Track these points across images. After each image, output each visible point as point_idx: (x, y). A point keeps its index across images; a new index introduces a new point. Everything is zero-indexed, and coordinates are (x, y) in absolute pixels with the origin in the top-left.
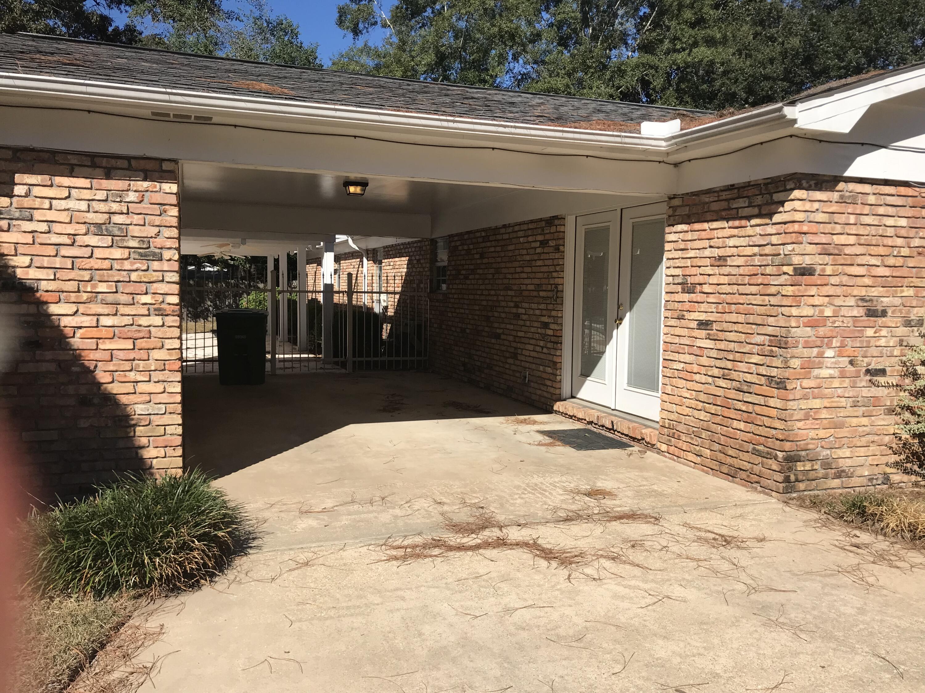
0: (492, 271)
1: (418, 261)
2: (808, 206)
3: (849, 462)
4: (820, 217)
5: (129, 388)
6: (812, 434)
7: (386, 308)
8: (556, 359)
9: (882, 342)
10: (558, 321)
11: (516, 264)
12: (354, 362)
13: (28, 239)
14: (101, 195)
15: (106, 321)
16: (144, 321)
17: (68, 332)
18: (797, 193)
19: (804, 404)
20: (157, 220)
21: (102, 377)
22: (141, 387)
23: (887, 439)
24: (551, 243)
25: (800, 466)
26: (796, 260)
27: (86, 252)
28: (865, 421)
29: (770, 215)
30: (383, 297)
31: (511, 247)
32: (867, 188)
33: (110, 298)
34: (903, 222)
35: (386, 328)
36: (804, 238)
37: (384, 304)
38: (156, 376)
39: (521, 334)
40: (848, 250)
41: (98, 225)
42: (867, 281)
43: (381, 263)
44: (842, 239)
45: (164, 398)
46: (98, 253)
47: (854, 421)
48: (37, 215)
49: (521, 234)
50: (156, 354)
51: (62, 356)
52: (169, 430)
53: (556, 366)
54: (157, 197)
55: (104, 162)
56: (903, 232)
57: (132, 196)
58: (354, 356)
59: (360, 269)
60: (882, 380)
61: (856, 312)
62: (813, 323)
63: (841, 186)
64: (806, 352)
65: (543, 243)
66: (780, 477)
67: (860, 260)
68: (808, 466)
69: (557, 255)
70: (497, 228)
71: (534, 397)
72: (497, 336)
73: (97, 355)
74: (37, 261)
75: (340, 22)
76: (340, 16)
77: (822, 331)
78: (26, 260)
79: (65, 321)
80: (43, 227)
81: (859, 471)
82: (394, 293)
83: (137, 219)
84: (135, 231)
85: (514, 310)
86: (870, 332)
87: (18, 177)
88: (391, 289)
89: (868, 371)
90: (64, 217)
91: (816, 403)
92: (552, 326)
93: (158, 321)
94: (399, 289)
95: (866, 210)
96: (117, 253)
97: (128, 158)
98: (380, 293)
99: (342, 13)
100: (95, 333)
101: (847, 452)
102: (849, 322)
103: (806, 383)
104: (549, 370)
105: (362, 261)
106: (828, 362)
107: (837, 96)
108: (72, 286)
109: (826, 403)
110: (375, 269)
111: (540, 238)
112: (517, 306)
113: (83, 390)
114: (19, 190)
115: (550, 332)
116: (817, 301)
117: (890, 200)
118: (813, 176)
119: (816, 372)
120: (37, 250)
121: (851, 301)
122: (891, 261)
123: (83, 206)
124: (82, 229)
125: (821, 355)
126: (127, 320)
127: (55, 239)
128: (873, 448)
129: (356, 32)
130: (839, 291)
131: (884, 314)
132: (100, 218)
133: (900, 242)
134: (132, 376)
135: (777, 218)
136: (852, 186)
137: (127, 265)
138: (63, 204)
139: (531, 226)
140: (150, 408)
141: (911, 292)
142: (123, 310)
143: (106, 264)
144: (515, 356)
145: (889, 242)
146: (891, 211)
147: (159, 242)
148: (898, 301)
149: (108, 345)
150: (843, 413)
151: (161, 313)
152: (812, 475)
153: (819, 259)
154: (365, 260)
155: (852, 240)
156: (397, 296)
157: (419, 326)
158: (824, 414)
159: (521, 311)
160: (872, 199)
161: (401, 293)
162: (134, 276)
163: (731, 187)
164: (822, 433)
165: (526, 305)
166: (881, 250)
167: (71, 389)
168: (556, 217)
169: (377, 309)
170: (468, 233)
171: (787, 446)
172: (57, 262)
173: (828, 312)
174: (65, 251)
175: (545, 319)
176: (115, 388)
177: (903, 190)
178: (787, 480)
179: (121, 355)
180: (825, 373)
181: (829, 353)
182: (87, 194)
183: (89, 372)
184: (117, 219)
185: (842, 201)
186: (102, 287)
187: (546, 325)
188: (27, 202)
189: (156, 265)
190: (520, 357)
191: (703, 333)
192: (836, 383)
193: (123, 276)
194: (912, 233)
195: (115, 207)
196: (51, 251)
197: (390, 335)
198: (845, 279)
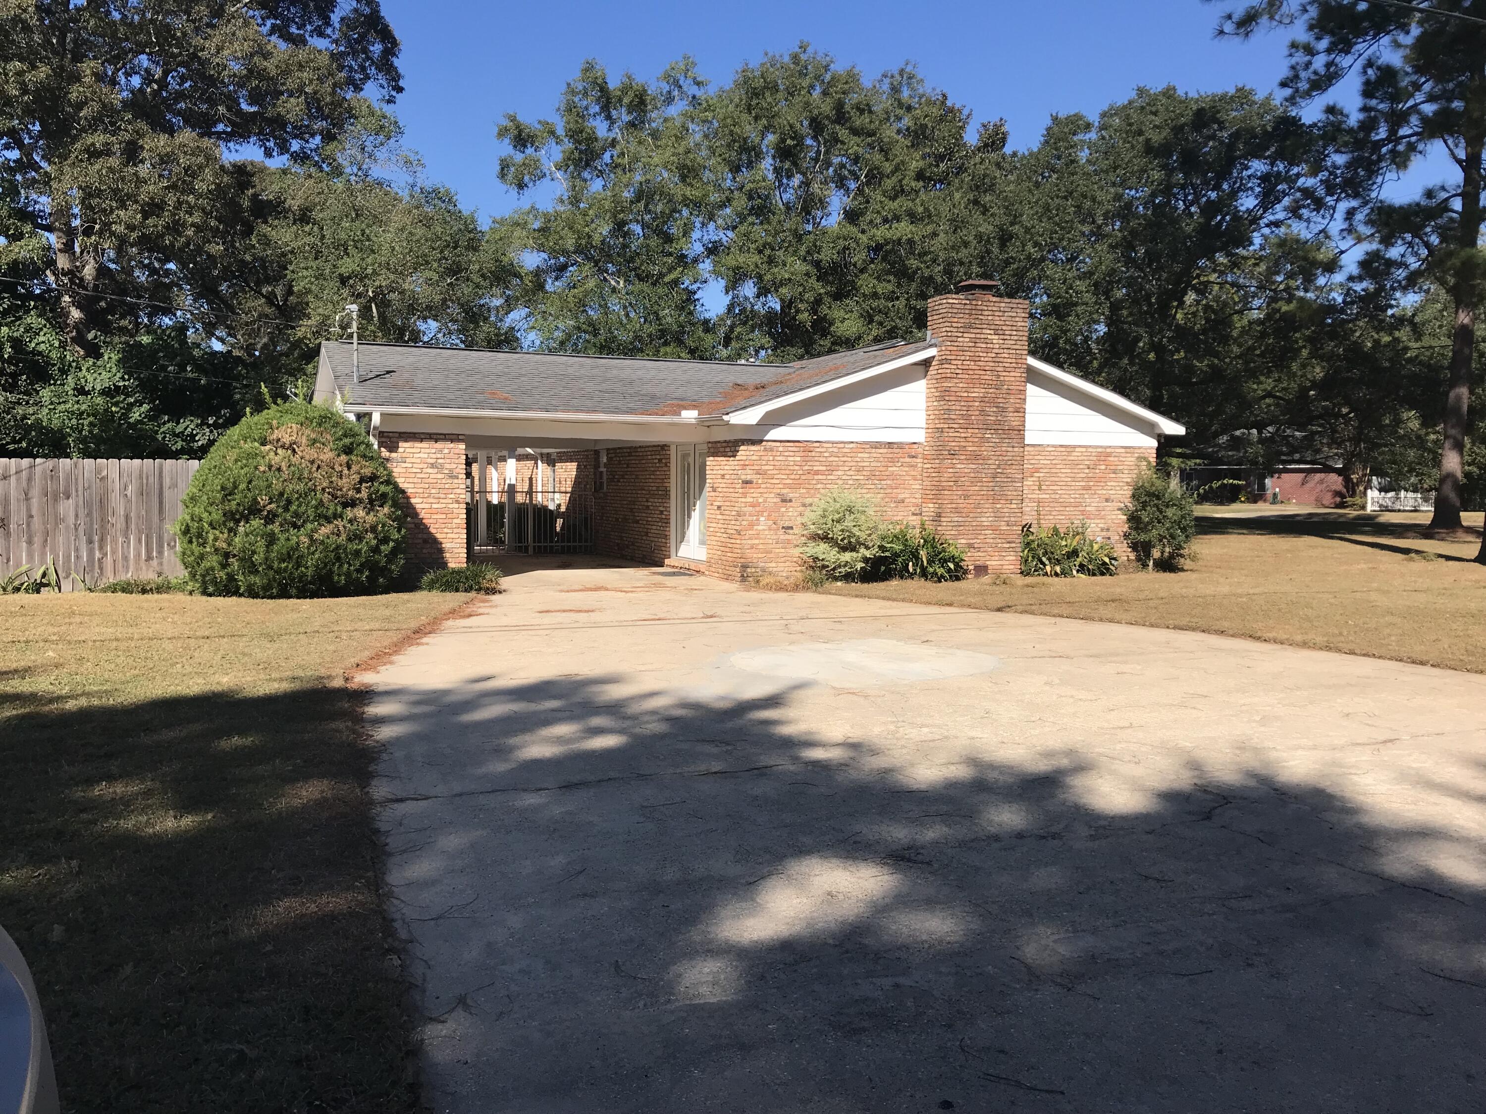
0: (634, 477)
1: (585, 466)
2: (748, 453)
3: (775, 569)
4: (754, 458)
5: (444, 536)
6: (755, 556)
7: (559, 506)
8: (667, 533)
9: (790, 514)
10: (668, 509)
11: (646, 473)
12: (534, 547)
13: (404, 470)
14: (434, 451)
15: (434, 506)
16: (451, 506)
17: (419, 511)
18: (742, 448)
19: (750, 542)
20: (457, 461)
21: (432, 530)
22: (449, 536)
23: (795, 559)
24: (664, 461)
25: (749, 570)
26: (743, 477)
27: (427, 476)
28: (783, 550)
29: (734, 456)
30: (557, 496)
31: (644, 462)
32: (778, 444)
33: (437, 496)
34: (799, 459)
35: (559, 522)
36: (748, 468)
37: (557, 502)
38: (455, 531)
39: (650, 519)
40: (769, 472)
41: (432, 464)
42: (780, 486)
43: (554, 466)
44: (767, 467)
45: (459, 541)
46: (432, 476)
47: (777, 551)
48: (408, 460)
49: (649, 453)
50: (455, 521)
51: (416, 521)
52: (461, 555)
53: (666, 537)
54: (457, 451)
55: (435, 437)
56: (799, 463)
57: (446, 451)
58: (534, 542)
59: (535, 470)
60: (791, 531)
61: (775, 500)
62: (753, 505)
63: (764, 443)
64: (750, 518)
65: (660, 460)
66: (739, 575)
67: (776, 477)
68: (753, 570)
69: (666, 469)
70: (636, 448)
71: (657, 559)
72: (637, 522)
73: (431, 521)
74: (408, 480)
75: (502, 175)
76: (503, 169)
77: (757, 509)
78: (403, 479)
79: (417, 506)
80: (410, 465)
81: (781, 574)
82: (566, 493)
83: (448, 461)
84: (447, 466)
85: (646, 504)
86: (783, 509)
87: (400, 444)
88: (563, 489)
89: (783, 528)
90: (418, 461)
91: (757, 542)
92: (665, 513)
93: (456, 506)
94: (569, 490)
95: (778, 454)
96: (440, 476)
97: (445, 435)
98: (554, 492)
99: (504, 166)
100: (430, 511)
101: (774, 565)
102: (772, 505)
103: (750, 532)
104: (664, 540)
105: (536, 463)
106: (762, 523)
107: (749, 409)
108: (421, 491)
109: (761, 541)
110: (549, 470)
111: (658, 457)
112: (647, 501)
113: (425, 536)
114: (400, 450)
115: (664, 517)
116: (754, 495)
117: (790, 449)
118: (750, 440)
119: (755, 527)
120: (407, 475)
121: (772, 495)
122: (793, 477)
123: (426, 455)
124: (426, 466)
125: (758, 520)
126: (444, 505)
127: (415, 470)
128: (788, 564)
129: (521, 186)
130: (765, 490)
131: (790, 501)
132: (433, 461)
133: (797, 468)
134: (446, 530)
135: (737, 458)
136: (770, 443)
137: (444, 481)
138: (418, 455)
139: (655, 449)
140: (453, 545)
141: (804, 491)
142: (442, 501)
143: (435, 481)
144: (647, 534)
145: (792, 468)
146: (791, 454)
147: (457, 470)
148: (798, 495)
149: (435, 516)
150: (771, 546)
151: (458, 502)
152: (756, 574)
153: (754, 476)
154: (539, 462)
155: (772, 467)
156: (569, 495)
157: (586, 519)
158: (761, 546)
159: (650, 504)
160: (781, 449)
161: (572, 493)
162: (447, 486)
163: (725, 442)
164: (760, 555)
165: (652, 500)
166: (787, 472)
167: (420, 536)
168: (665, 445)
169: (552, 507)
170: (619, 448)
171: (742, 560)
172: (416, 480)
173: (761, 500)
174: (419, 475)
175: (661, 509)
176: (438, 536)
177: (797, 444)
178: (742, 576)
179: (441, 521)
180: (760, 528)
181: (762, 519)
182: (428, 451)
183: (427, 528)
184: (440, 461)
185: (765, 450)
186: (433, 491)
187: (662, 512)
188: (404, 455)
189: (456, 481)
190: (650, 535)
191: (718, 512)
192: (767, 532)
193: (442, 486)
194: (804, 463)
195: (439, 456)
196: (413, 475)
197: (562, 528)
198: (768, 485)
